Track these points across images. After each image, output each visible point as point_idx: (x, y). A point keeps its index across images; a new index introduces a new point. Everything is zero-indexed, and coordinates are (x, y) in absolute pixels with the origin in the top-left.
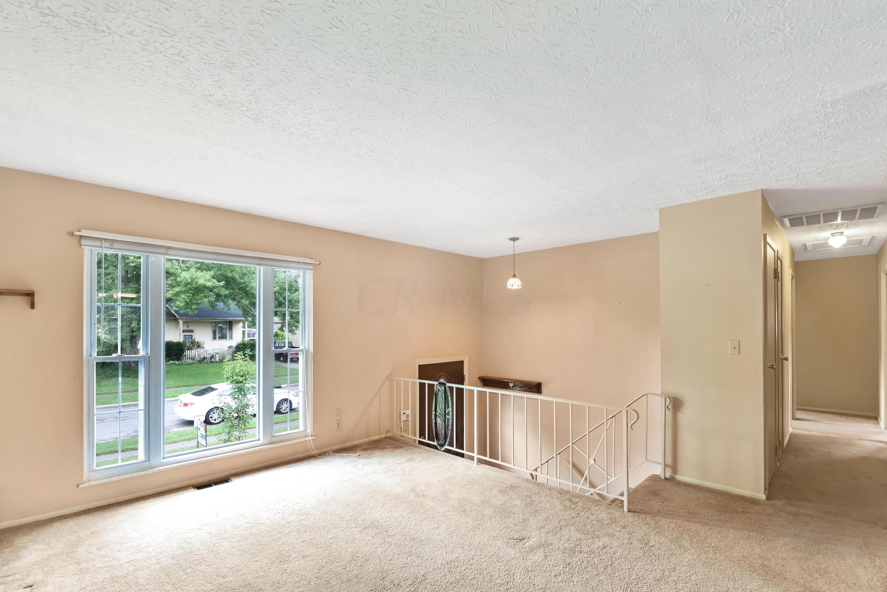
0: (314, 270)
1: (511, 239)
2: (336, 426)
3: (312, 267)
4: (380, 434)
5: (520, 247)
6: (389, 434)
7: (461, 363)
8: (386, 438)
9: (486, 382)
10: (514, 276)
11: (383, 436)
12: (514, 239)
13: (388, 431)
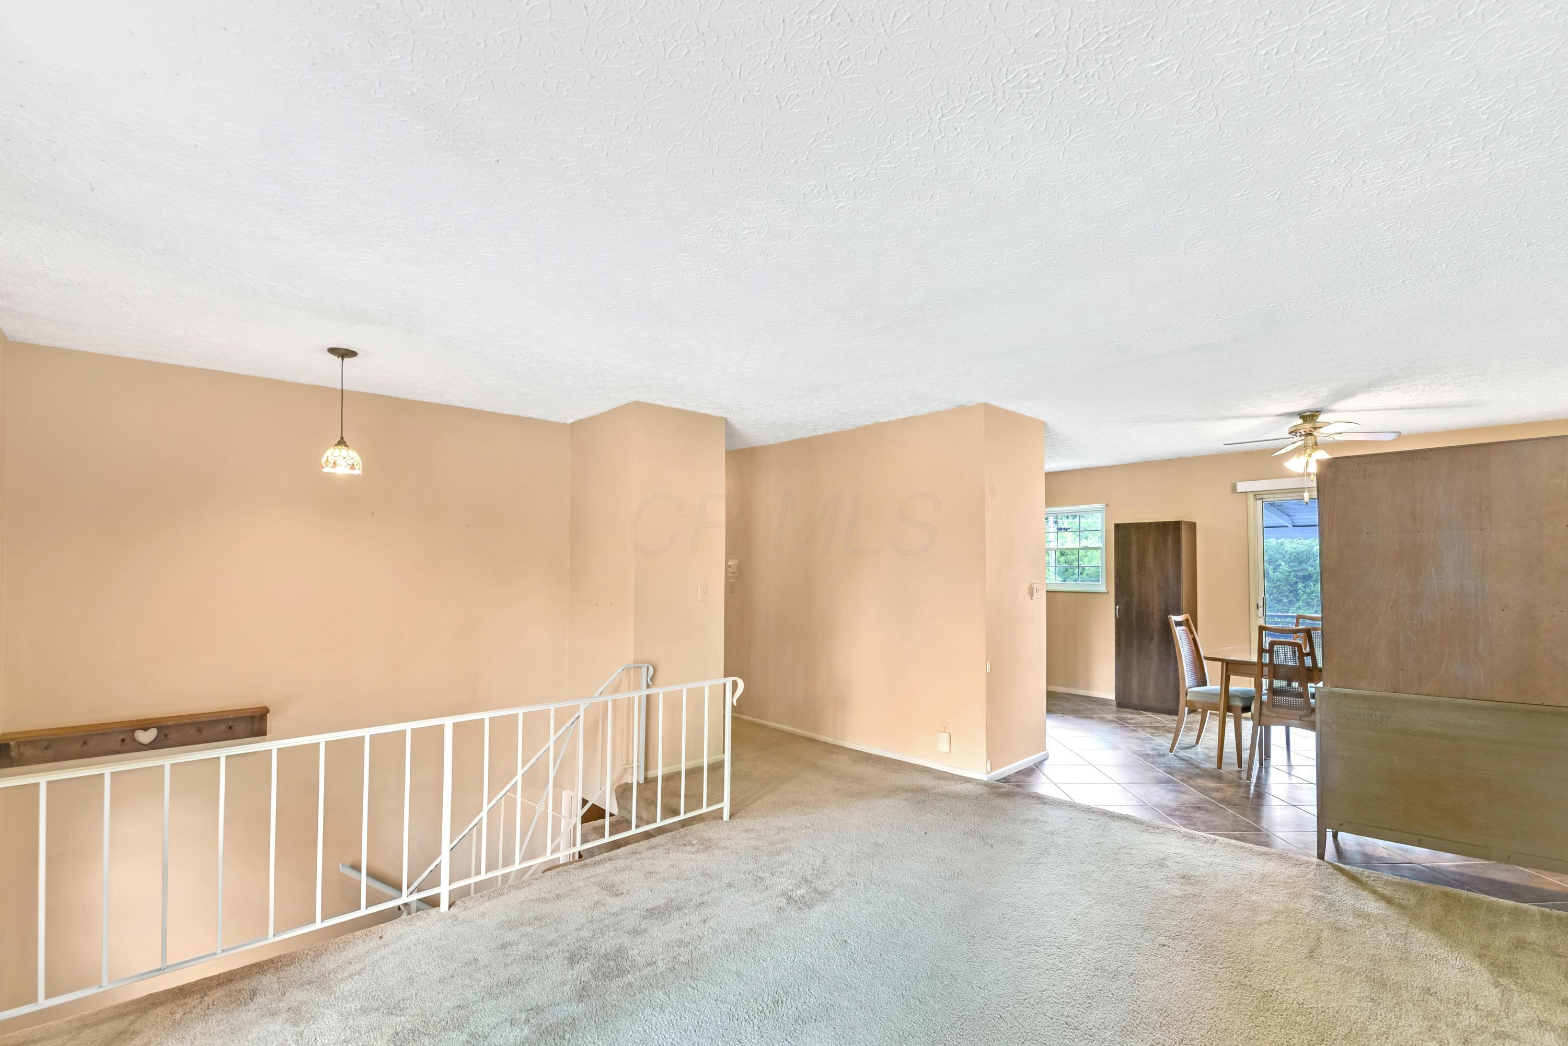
1: (335, 351)
10: (343, 443)
12: (343, 353)
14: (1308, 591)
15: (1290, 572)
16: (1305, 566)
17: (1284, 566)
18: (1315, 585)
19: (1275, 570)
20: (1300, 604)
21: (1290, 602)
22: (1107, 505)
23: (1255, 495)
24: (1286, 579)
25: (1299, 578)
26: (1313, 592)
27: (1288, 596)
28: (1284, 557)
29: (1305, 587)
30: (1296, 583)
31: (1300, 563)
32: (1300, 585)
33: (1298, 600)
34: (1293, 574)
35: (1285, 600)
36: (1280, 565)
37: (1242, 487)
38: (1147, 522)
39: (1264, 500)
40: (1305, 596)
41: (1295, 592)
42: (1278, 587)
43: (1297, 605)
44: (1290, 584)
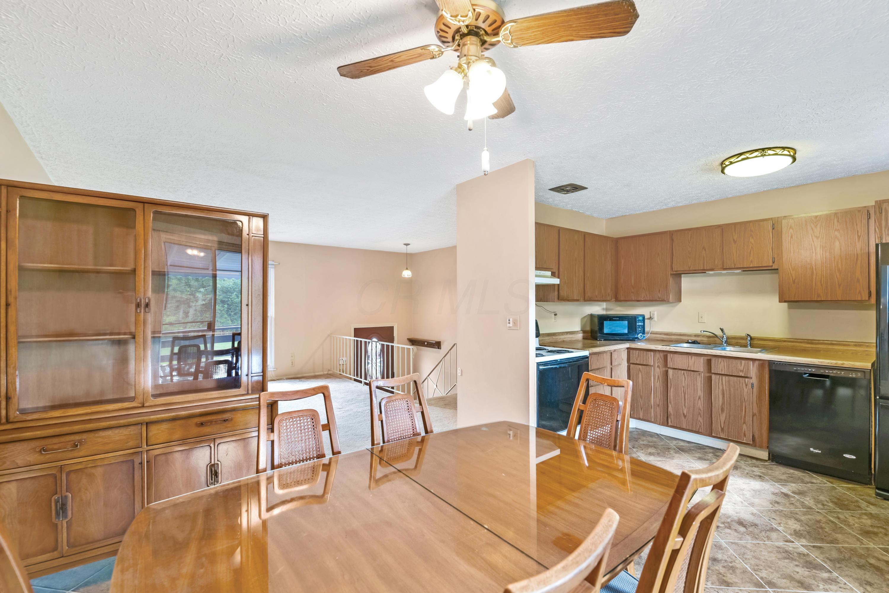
0: (275, 268)
1: (405, 244)
2: (291, 364)
3: (273, 266)
4: (323, 371)
5: (410, 249)
6: (330, 372)
7: (392, 328)
8: (327, 374)
9: (413, 342)
10: (407, 269)
11: (326, 373)
12: (407, 245)
13: (329, 370)
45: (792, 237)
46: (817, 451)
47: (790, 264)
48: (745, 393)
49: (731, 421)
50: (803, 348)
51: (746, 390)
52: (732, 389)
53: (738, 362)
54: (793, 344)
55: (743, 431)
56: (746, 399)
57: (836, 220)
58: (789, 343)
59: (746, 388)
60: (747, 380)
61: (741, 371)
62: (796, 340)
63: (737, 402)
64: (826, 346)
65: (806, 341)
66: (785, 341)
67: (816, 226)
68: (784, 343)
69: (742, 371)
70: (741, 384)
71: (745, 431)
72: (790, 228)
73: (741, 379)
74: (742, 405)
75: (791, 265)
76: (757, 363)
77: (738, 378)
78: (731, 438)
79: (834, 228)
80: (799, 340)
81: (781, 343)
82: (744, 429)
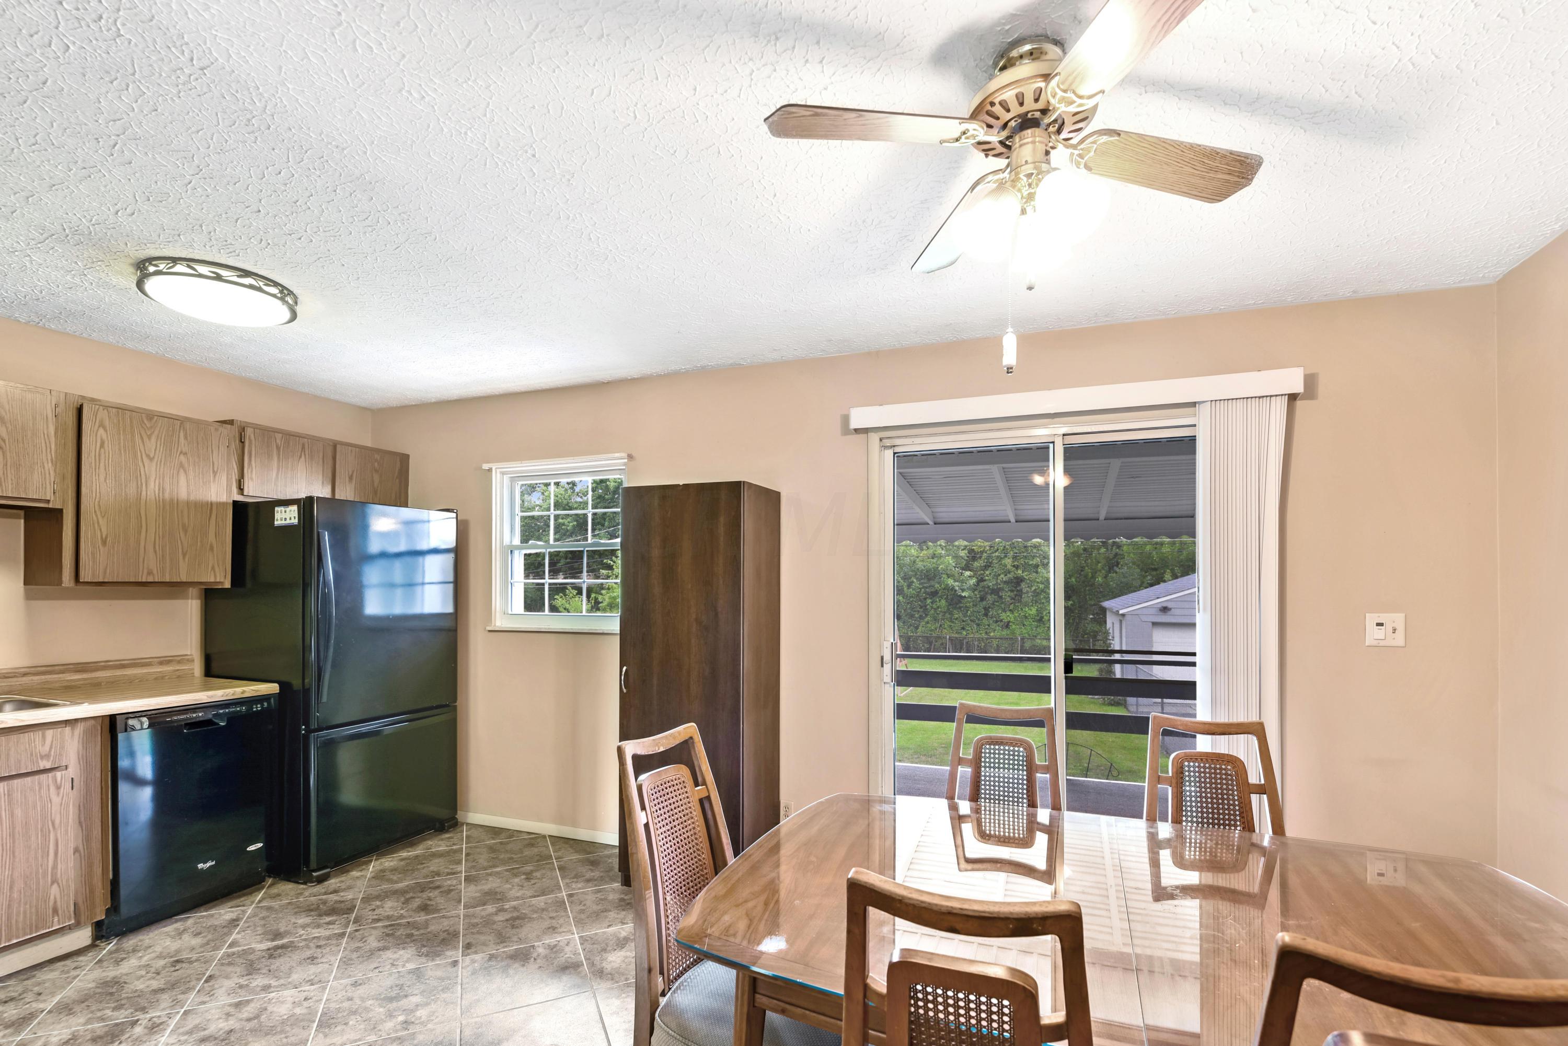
14: (935, 606)
15: (921, 589)
16: (932, 583)
17: (916, 583)
18: (940, 600)
19: (909, 586)
20: (928, 618)
21: (921, 618)
22: (630, 457)
23: (881, 440)
24: (918, 595)
25: (928, 594)
26: (938, 607)
27: (919, 611)
28: (916, 574)
29: (932, 603)
30: (925, 599)
31: (929, 580)
32: (929, 601)
33: (927, 615)
34: (923, 590)
35: (917, 616)
36: (913, 582)
37: (861, 417)
38: (681, 484)
39: (897, 450)
40: (932, 612)
41: (924, 607)
42: (910, 603)
43: (926, 620)
44: (920, 600)
45: (102, 445)
46: (209, 864)
47: (96, 503)
48: (55, 809)
49: (15, 895)
50: (69, 684)
51: (56, 800)
52: (18, 812)
53: (37, 736)
54: (43, 677)
55: (51, 904)
56: (57, 822)
57: (182, 435)
58: (36, 678)
59: (58, 794)
60: (59, 774)
61: (42, 757)
62: (50, 669)
63: (33, 838)
64: (112, 671)
65: (71, 666)
66: (25, 675)
67: (149, 437)
68: (24, 679)
69: (46, 757)
70: (44, 792)
71: (55, 902)
72: (99, 427)
73: (43, 777)
74: (46, 837)
75: (99, 506)
76: (80, 728)
77: (37, 777)
78: (17, 937)
79: (179, 449)
80: (56, 668)
81: (15, 679)
82: (52, 897)
